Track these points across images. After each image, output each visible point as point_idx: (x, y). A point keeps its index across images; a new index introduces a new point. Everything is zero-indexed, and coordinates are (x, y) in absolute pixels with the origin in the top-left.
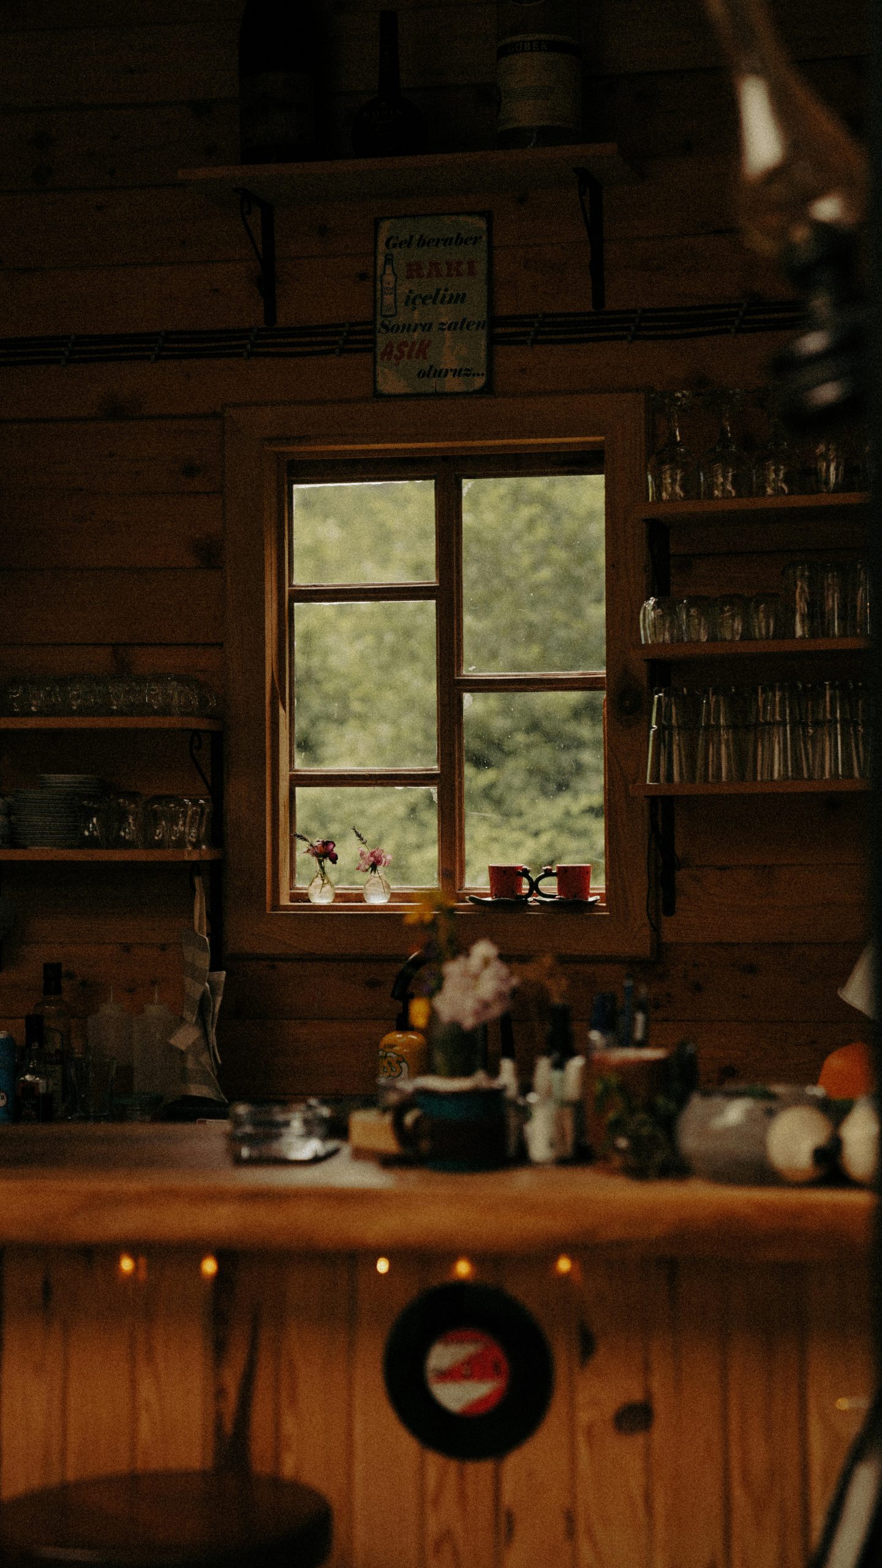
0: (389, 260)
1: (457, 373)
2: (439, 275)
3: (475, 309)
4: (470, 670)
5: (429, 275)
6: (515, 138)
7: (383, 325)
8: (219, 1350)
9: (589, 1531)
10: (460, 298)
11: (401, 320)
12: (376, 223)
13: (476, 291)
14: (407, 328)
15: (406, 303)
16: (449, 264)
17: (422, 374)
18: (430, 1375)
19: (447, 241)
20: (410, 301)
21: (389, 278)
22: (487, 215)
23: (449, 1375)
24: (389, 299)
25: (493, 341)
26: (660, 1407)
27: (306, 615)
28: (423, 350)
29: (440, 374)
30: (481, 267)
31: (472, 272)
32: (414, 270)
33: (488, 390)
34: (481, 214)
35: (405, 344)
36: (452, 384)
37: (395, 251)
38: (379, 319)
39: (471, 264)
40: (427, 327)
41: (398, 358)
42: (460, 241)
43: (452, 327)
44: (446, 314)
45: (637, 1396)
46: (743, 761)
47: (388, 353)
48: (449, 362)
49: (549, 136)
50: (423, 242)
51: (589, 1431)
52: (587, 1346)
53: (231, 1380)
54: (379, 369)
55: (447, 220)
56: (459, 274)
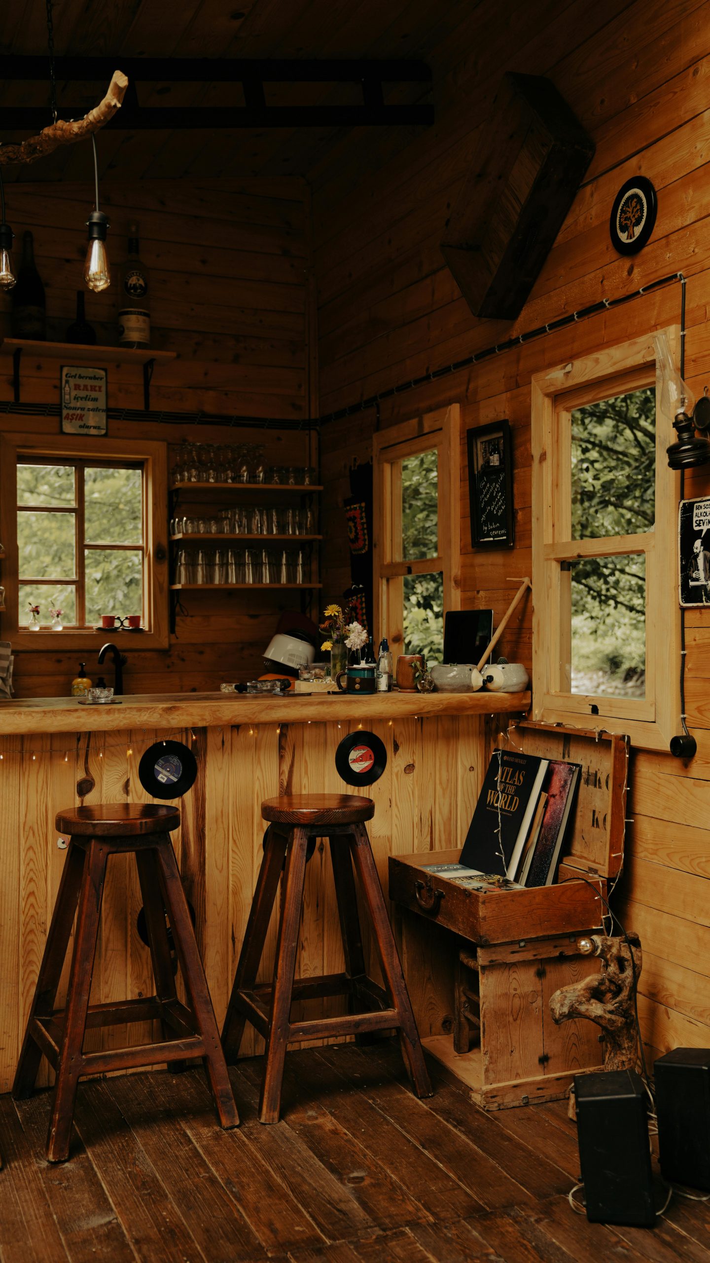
0: (67, 382)
1: (95, 427)
2: (87, 390)
3: (102, 404)
4: (87, 542)
5: (83, 390)
6: (129, 345)
7: (65, 406)
8: (281, 757)
9: (396, 805)
10: (96, 400)
11: (72, 405)
12: (62, 367)
13: (102, 396)
14: (75, 408)
15: (74, 399)
16: (91, 386)
17: (81, 427)
18: (350, 762)
19: (90, 378)
20: (76, 398)
21: (67, 389)
22: (105, 370)
23: (355, 761)
24: (67, 397)
25: (108, 417)
26: (416, 765)
27: (21, 516)
28: (81, 417)
29: (88, 427)
30: (104, 389)
31: (100, 391)
32: (77, 387)
33: (105, 435)
34: (103, 369)
35: (74, 414)
36: (93, 432)
37: (70, 379)
38: (64, 404)
39: (100, 387)
40: (83, 409)
41: (71, 420)
42: (95, 378)
43: (93, 410)
44: (90, 405)
45: (412, 762)
46: (209, 577)
47: (67, 417)
48: (91, 423)
49: (140, 345)
50: (80, 377)
51: (397, 775)
52: (396, 748)
53: (286, 768)
54: (63, 423)
55: (91, 370)
56: (95, 391)
